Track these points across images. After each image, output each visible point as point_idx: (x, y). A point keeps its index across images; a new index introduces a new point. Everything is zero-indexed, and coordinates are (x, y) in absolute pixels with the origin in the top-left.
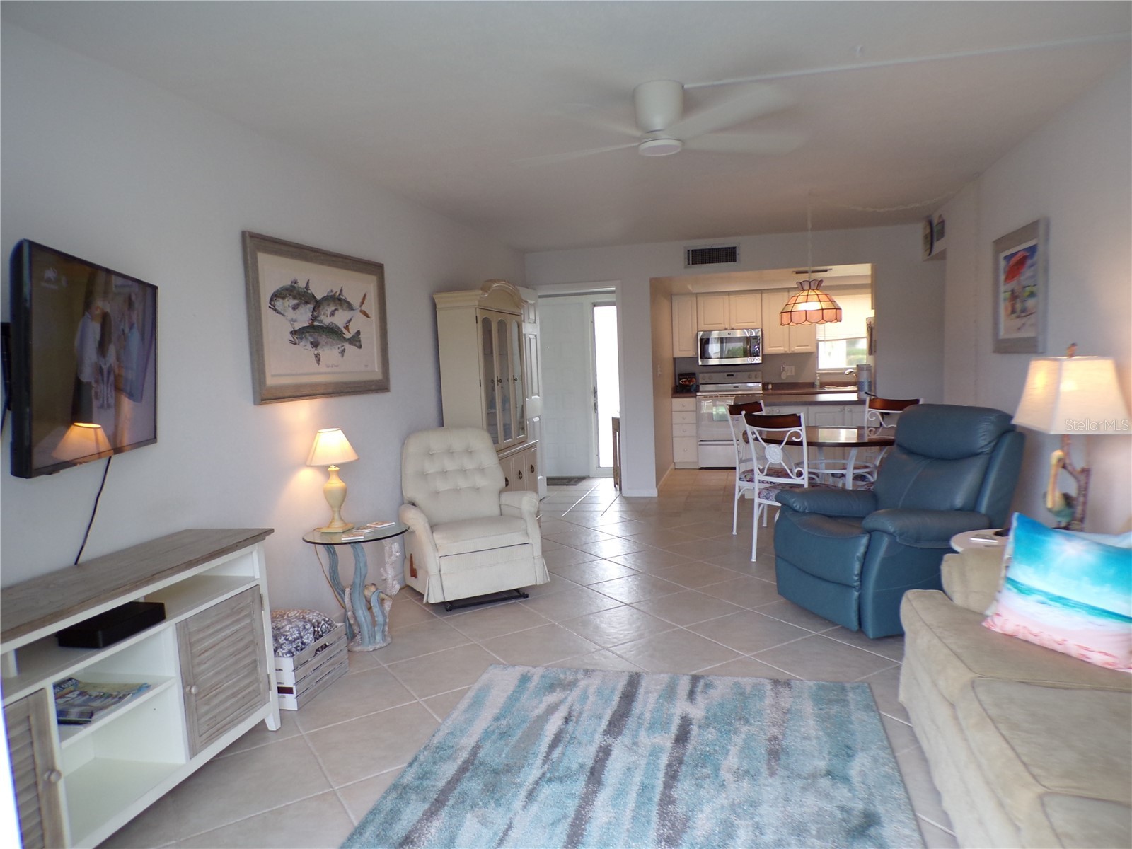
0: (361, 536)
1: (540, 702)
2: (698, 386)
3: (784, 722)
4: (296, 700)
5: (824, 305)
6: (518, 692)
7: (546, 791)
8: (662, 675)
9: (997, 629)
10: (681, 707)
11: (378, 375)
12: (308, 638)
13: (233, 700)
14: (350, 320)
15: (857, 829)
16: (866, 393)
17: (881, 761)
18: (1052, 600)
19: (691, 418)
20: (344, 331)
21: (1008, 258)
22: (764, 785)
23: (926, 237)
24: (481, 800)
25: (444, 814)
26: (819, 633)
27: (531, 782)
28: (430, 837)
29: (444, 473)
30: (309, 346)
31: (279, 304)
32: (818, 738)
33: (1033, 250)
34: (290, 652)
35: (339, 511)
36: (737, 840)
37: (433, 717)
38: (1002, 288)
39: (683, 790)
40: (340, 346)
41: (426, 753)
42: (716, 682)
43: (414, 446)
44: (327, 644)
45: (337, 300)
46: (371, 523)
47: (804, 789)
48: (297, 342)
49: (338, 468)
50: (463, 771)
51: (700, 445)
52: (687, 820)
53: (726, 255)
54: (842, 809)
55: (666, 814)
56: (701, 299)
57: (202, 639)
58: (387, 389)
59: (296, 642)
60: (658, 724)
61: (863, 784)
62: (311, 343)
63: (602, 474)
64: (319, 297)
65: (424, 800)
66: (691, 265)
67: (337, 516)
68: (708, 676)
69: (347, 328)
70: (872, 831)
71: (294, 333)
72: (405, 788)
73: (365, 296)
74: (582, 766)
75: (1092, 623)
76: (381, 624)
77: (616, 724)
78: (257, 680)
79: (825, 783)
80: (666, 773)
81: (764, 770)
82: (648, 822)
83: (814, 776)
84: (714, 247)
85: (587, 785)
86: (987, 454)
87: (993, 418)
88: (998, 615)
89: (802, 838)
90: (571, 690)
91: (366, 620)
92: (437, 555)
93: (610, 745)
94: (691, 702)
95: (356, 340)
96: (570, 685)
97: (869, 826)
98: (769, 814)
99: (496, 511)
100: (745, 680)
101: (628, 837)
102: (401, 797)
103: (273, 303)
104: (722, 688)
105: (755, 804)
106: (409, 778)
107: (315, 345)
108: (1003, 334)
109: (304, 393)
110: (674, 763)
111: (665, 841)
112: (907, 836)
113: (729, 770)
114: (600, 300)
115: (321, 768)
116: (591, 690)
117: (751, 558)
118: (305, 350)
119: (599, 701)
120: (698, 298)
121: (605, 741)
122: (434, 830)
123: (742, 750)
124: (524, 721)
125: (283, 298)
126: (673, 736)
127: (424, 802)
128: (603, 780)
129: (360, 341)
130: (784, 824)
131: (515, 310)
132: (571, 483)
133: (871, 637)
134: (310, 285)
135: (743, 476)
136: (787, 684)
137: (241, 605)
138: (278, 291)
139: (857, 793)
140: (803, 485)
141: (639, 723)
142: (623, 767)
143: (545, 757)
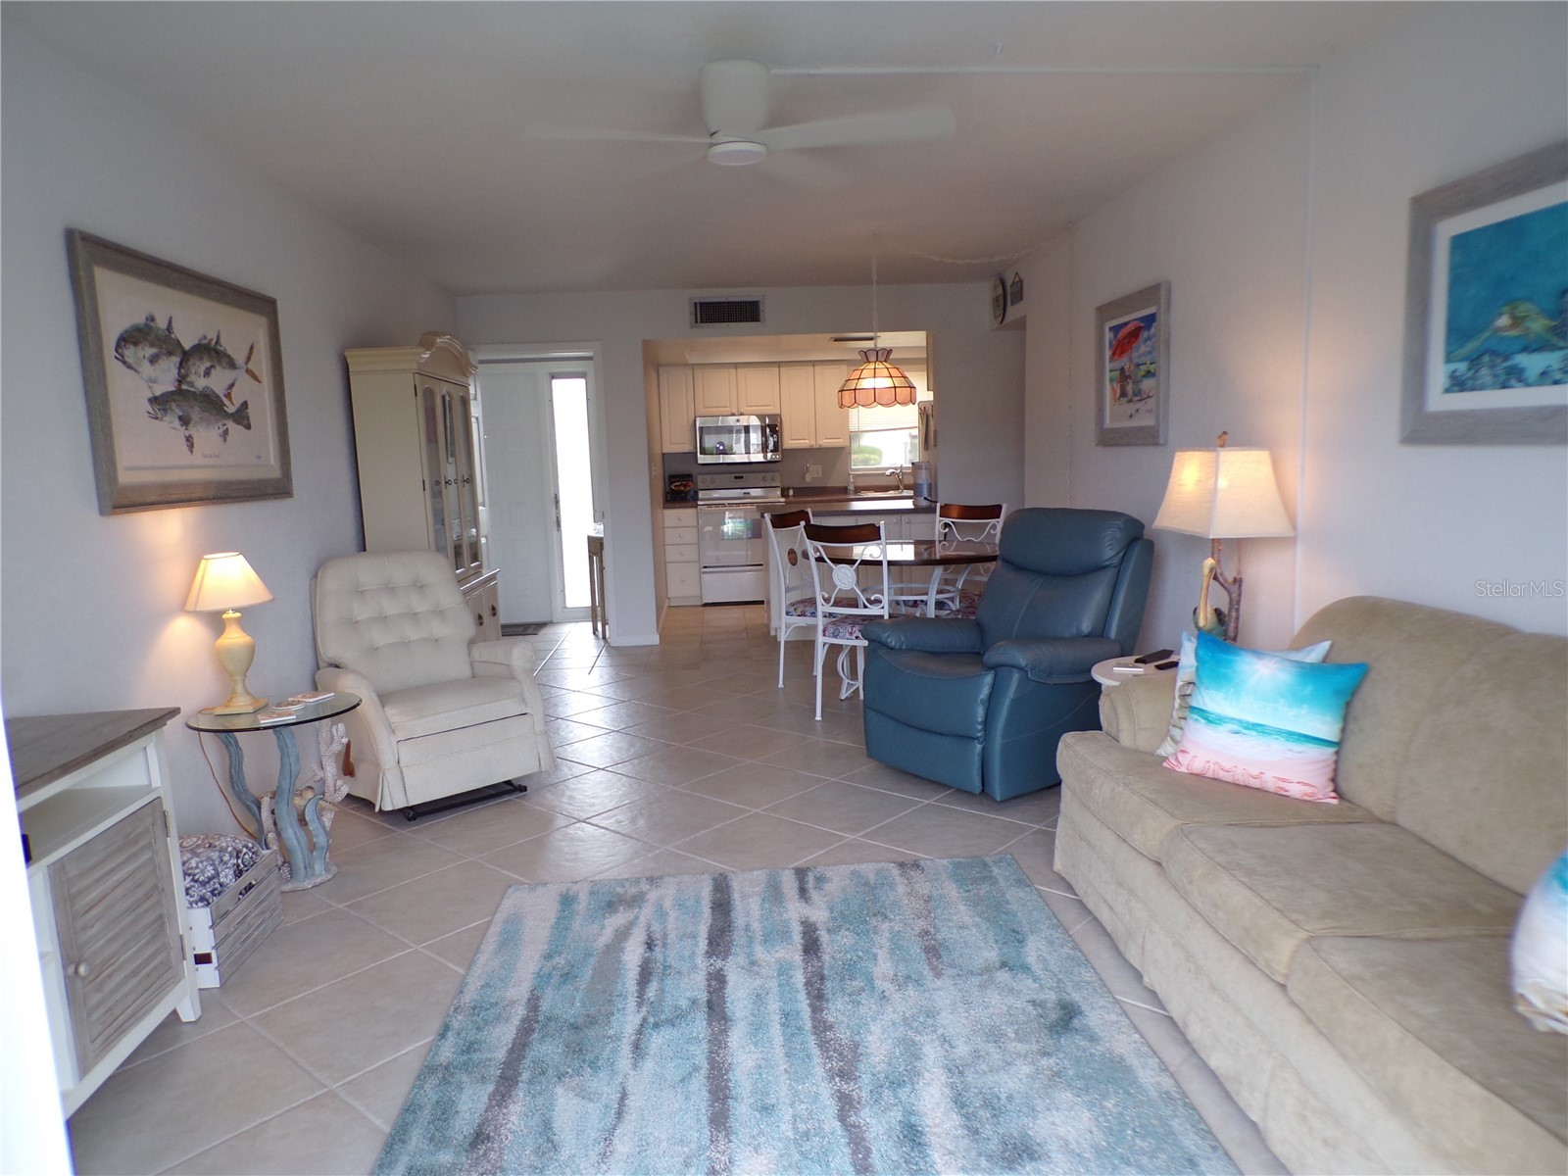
0: (290, 715)
1: (603, 927)
2: (696, 493)
3: (930, 913)
4: (217, 972)
5: (898, 382)
6: (565, 918)
7: (657, 1041)
8: (755, 873)
9: (1183, 769)
10: (794, 911)
11: (275, 473)
12: (227, 876)
13: (135, 981)
14: (233, 385)
15: (1058, 1023)
16: (925, 498)
17: (1057, 942)
18: (1246, 728)
19: (690, 536)
20: (226, 401)
21: (1115, 329)
22: (934, 990)
23: (996, 300)
24: (569, 1067)
25: (521, 1094)
26: (931, 801)
27: (631, 1031)
28: (514, 1127)
29: (383, 620)
30: (177, 423)
31: (129, 352)
32: (977, 925)
33: (1150, 320)
34: (202, 899)
35: (244, 680)
36: (926, 1059)
37: (450, 968)
38: (1108, 366)
39: (837, 1010)
40: (220, 424)
41: (459, 1018)
42: (829, 874)
43: (334, 580)
44: (254, 882)
45: (211, 352)
46: (294, 695)
47: (982, 987)
48: (159, 416)
49: (238, 615)
50: (527, 1032)
51: (704, 573)
52: (857, 1045)
53: (745, 312)
54: (1033, 1003)
55: (828, 1042)
56: (698, 373)
57: (87, 888)
58: (288, 493)
59: (212, 882)
60: (775, 934)
61: (1046, 970)
62: (180, 418)
63: (575, 616)
64: (187, 346)
65: (483, 1080)
66: (699, 324)
67: (239, 688)
68: (815, 868)
69: (228, 396)
70: (1076, 1023)
71: (154, 400)
72: (446, 1068)
73: (252, 348)
74: (694, 1002)
75: (1290, 750)
76: (322, 847)
77: (720, 940)
78: (165, 947)
79: (1003, 976)
80: (808, 993)
81: (926, 970)
82: (808, 1057)
83: (988, 970)
84: (730, 300)
85: (710, 1024)
86: (1115, 567)
87: (1120, 523)
88: (1183, 751)
89: (1001, 1044)
90: (640, 908)
91: (299, 843)
92: (394, 740)
93: (721, 969)
94: (807, 902)
95: (241, 417)
96: (636, 901)
97: (1071, 1018)
98: (952, 1022)
99: (467, 672)
100: (864, 866)
101: (789, 1079)
102: (445, 1081)
103: (120, 351)
104: (838, 879)
105: (931, 1014)
106: (447, 1053)
107: (185, 421)
108: (1108, 423)
109: (174, 497)
110: (813, 979)
111: (839, 1076)
112: (1117, 1022)
113: (885, 978)
114: (564, 370)
115: (295, 1062)
116: (668, 904)
117: (815, 715)
118: (169, 429)
119: (686, 916)
120: (696, 372)
121: (712, 965)
122: (516, 1115)
123: (892, 952)
124: (588, 955)
125: (136, 344)
126: (800, 947)
127: (484, 1083)
128: (729, 1014)
129: (248, 418)
130: (974, 1031)
131: (460, 379)
132: (530, 631)
133: (998, 799)
134: (174, 325)
135: (792, 609)
136: (916, 865)
137: (140, 830)
138: (126, 332)
139: (1043, 982)
140: (882, 617)
141: (748, 936)
142: (749, 994)
143: (638, 997)
